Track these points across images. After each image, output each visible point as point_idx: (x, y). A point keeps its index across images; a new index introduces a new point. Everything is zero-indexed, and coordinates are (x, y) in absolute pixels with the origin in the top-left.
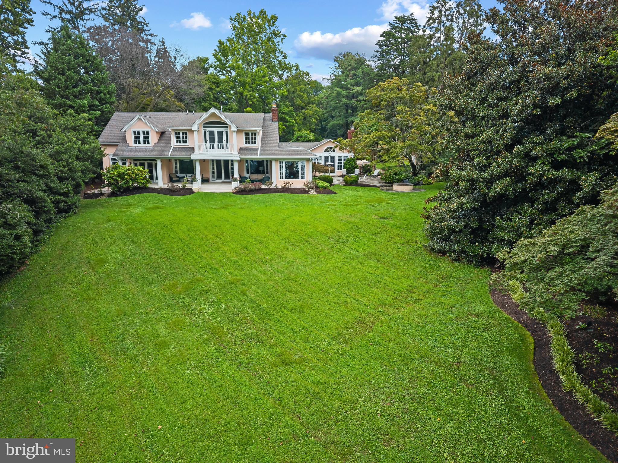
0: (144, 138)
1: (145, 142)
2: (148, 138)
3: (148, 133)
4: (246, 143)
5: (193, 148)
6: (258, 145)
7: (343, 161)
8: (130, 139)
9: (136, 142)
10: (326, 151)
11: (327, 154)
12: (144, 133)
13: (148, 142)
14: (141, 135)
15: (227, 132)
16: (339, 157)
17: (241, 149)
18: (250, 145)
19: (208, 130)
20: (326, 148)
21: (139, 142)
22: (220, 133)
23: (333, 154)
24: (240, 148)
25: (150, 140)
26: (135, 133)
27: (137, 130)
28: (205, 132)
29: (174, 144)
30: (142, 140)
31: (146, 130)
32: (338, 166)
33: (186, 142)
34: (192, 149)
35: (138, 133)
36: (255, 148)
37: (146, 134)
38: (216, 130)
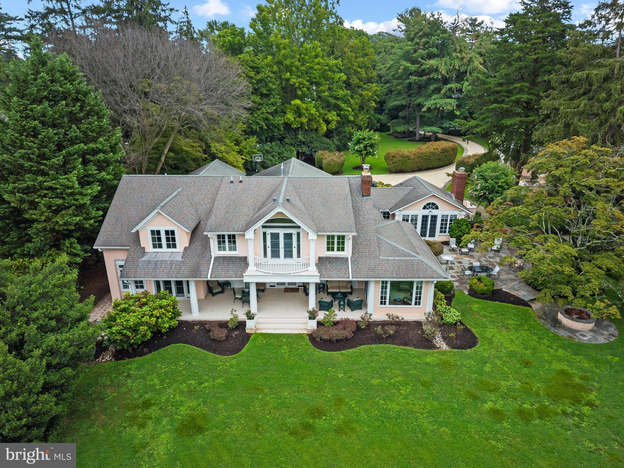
0: (168, 239)
1: (169, 246)
2: (174, 239)
3: (173, 232)
4: (328, 249)
5: (246, 258)
6: (348, 252)
7: (448, 222)
8: (146, 241)
9: (154, 246)
10: (424, 208)
11: (426, 212)
12: (167, 232)
13: (174, 246)
14: (163, 236)
15: (298, 234)
16: (443, 216)
17: (321, 261)
18: (335, 253)
19: (269, 231)
20: (425, 204)
21: (160, 246)
22: (288, 237)
23: (434, 212)
24: (319, 258)
25: (177, 242)
26: (153, 232)
27: (156, 228)
28: (264, 234)
29: (215, 251)
30: (164, 242)
31: (170, 228)
32: (441, 228)
33: (235, 250)
34: (244, 260)
35: (158, 232)
36: (342, 258)
37: (170, 235)
38: (281, 232)
